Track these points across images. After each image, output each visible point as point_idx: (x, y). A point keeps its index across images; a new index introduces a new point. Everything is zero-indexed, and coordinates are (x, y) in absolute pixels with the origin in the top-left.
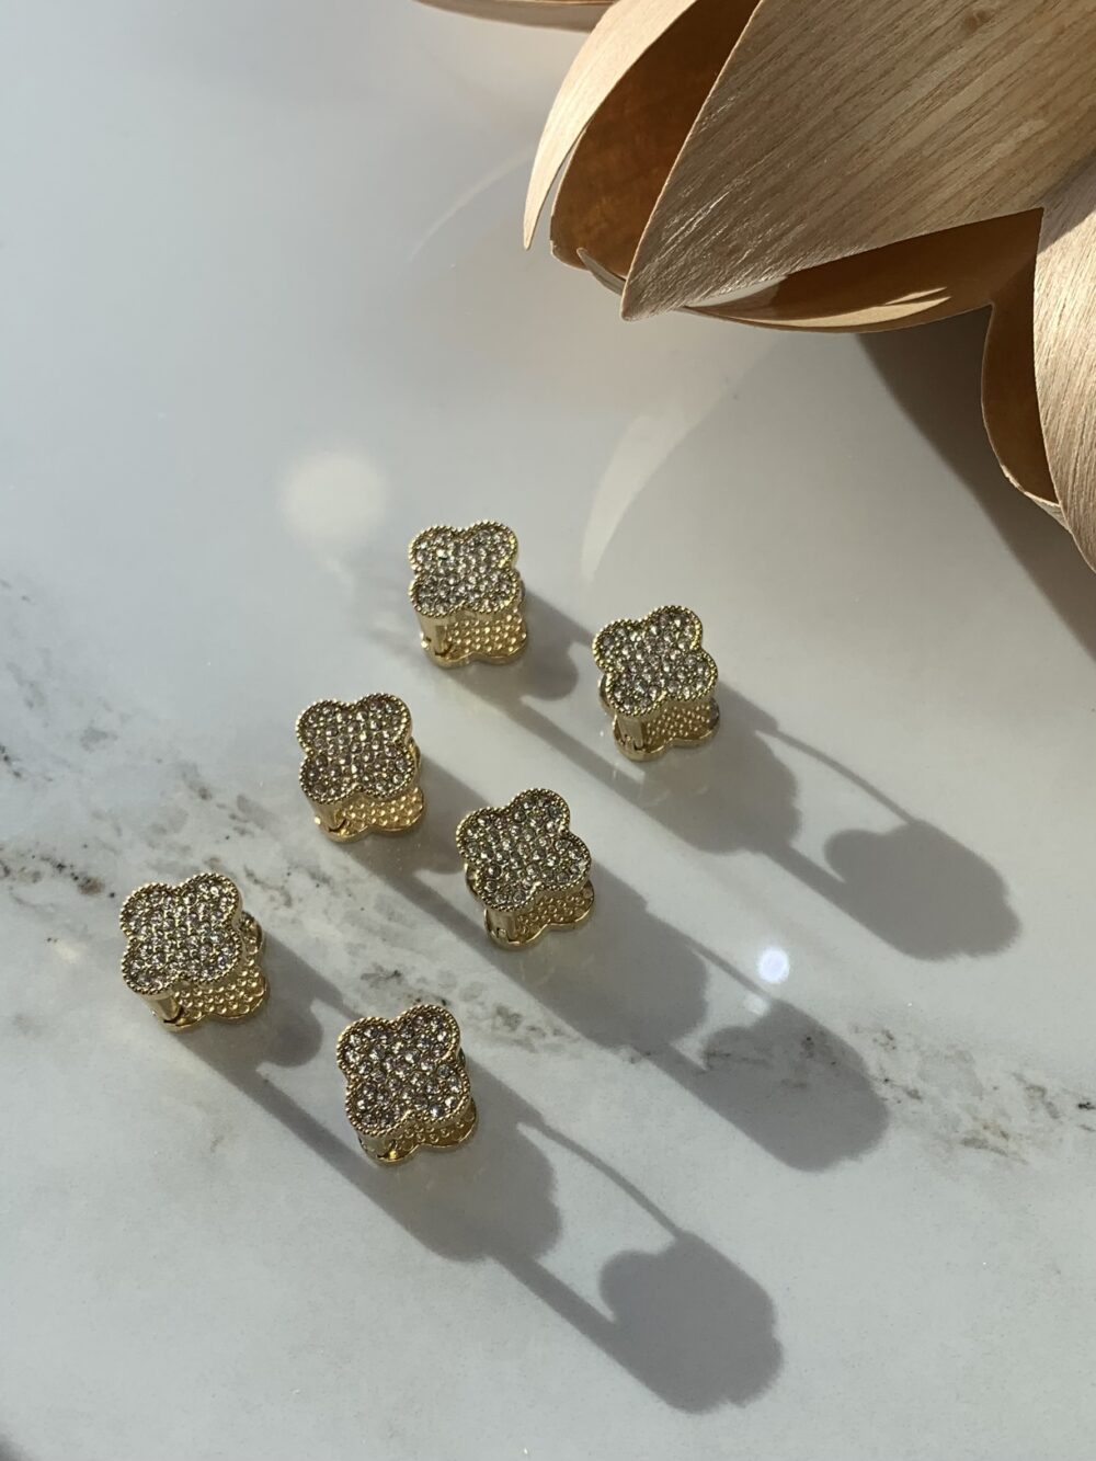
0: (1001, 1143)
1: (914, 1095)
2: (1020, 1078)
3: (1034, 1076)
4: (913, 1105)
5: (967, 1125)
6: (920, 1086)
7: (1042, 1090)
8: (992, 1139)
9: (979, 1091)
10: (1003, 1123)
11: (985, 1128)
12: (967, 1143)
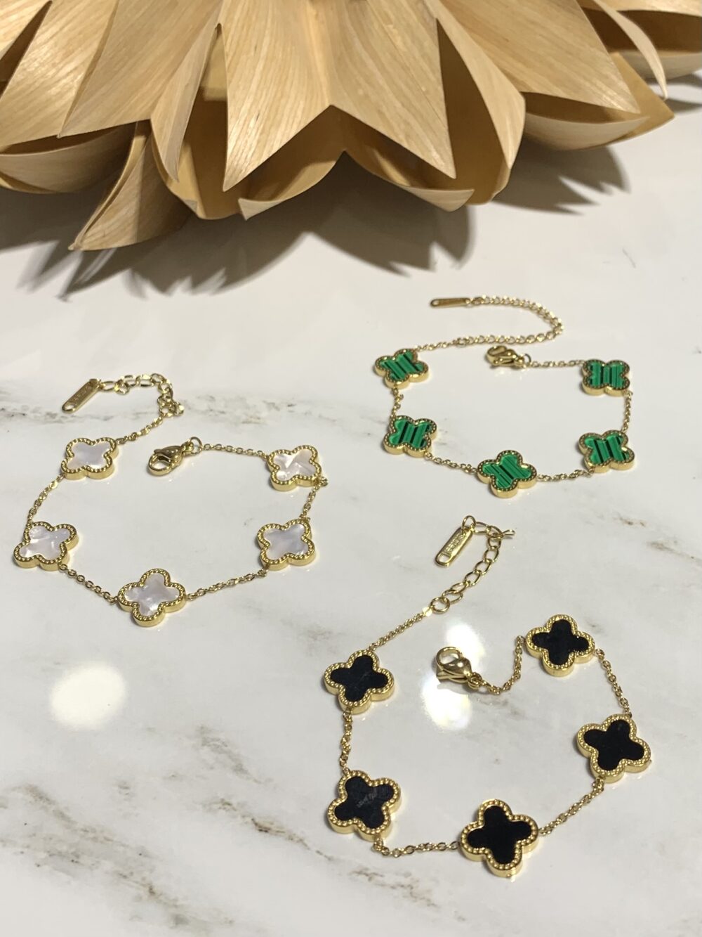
0: (258, 421)
1: (223, 413)
2: (264, 402)
3: (270, 400)
4: (223, 415)
5: (244, 418)
6: (225, 410)
7: (273, 404)
8: (253, 420)
9: (248, 407)
10: (258, 415)
11: (251, 417)
12: (244, 423)
